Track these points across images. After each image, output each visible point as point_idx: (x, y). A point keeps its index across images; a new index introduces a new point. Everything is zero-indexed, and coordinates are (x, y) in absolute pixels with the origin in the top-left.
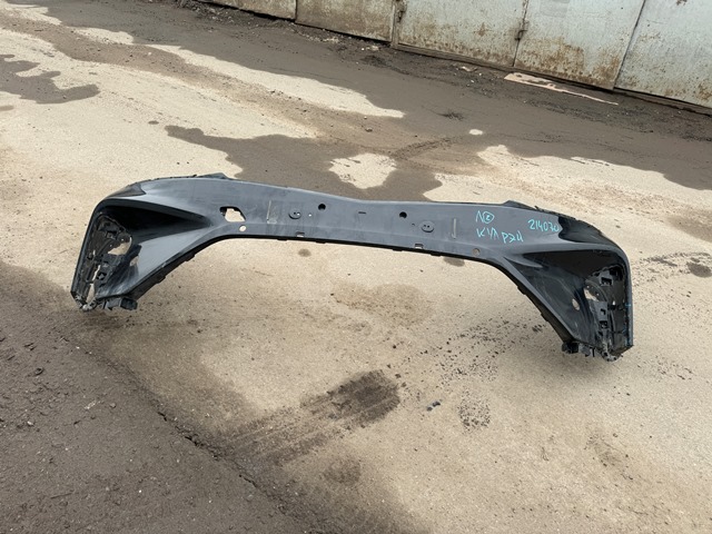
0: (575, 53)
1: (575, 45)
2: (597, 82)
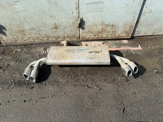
0: (111, 27)
1: (111, 24)
2: (123, 37)
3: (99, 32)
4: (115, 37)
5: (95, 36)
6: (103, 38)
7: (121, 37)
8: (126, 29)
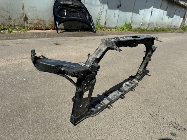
4: (46, 28)
6: (39, 28)
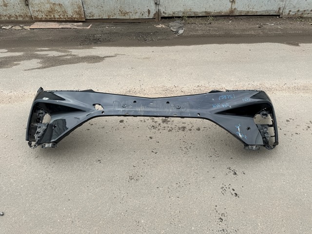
0: (59, 6)
1: (57, 3)
2: (77, 19)
3: (49, 12)
5: (47, 16)
7: (75, 19)
8: (75, 10)
